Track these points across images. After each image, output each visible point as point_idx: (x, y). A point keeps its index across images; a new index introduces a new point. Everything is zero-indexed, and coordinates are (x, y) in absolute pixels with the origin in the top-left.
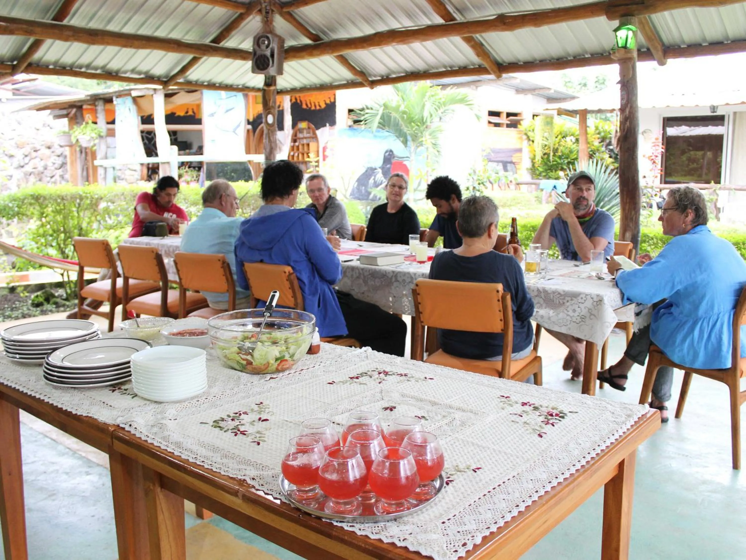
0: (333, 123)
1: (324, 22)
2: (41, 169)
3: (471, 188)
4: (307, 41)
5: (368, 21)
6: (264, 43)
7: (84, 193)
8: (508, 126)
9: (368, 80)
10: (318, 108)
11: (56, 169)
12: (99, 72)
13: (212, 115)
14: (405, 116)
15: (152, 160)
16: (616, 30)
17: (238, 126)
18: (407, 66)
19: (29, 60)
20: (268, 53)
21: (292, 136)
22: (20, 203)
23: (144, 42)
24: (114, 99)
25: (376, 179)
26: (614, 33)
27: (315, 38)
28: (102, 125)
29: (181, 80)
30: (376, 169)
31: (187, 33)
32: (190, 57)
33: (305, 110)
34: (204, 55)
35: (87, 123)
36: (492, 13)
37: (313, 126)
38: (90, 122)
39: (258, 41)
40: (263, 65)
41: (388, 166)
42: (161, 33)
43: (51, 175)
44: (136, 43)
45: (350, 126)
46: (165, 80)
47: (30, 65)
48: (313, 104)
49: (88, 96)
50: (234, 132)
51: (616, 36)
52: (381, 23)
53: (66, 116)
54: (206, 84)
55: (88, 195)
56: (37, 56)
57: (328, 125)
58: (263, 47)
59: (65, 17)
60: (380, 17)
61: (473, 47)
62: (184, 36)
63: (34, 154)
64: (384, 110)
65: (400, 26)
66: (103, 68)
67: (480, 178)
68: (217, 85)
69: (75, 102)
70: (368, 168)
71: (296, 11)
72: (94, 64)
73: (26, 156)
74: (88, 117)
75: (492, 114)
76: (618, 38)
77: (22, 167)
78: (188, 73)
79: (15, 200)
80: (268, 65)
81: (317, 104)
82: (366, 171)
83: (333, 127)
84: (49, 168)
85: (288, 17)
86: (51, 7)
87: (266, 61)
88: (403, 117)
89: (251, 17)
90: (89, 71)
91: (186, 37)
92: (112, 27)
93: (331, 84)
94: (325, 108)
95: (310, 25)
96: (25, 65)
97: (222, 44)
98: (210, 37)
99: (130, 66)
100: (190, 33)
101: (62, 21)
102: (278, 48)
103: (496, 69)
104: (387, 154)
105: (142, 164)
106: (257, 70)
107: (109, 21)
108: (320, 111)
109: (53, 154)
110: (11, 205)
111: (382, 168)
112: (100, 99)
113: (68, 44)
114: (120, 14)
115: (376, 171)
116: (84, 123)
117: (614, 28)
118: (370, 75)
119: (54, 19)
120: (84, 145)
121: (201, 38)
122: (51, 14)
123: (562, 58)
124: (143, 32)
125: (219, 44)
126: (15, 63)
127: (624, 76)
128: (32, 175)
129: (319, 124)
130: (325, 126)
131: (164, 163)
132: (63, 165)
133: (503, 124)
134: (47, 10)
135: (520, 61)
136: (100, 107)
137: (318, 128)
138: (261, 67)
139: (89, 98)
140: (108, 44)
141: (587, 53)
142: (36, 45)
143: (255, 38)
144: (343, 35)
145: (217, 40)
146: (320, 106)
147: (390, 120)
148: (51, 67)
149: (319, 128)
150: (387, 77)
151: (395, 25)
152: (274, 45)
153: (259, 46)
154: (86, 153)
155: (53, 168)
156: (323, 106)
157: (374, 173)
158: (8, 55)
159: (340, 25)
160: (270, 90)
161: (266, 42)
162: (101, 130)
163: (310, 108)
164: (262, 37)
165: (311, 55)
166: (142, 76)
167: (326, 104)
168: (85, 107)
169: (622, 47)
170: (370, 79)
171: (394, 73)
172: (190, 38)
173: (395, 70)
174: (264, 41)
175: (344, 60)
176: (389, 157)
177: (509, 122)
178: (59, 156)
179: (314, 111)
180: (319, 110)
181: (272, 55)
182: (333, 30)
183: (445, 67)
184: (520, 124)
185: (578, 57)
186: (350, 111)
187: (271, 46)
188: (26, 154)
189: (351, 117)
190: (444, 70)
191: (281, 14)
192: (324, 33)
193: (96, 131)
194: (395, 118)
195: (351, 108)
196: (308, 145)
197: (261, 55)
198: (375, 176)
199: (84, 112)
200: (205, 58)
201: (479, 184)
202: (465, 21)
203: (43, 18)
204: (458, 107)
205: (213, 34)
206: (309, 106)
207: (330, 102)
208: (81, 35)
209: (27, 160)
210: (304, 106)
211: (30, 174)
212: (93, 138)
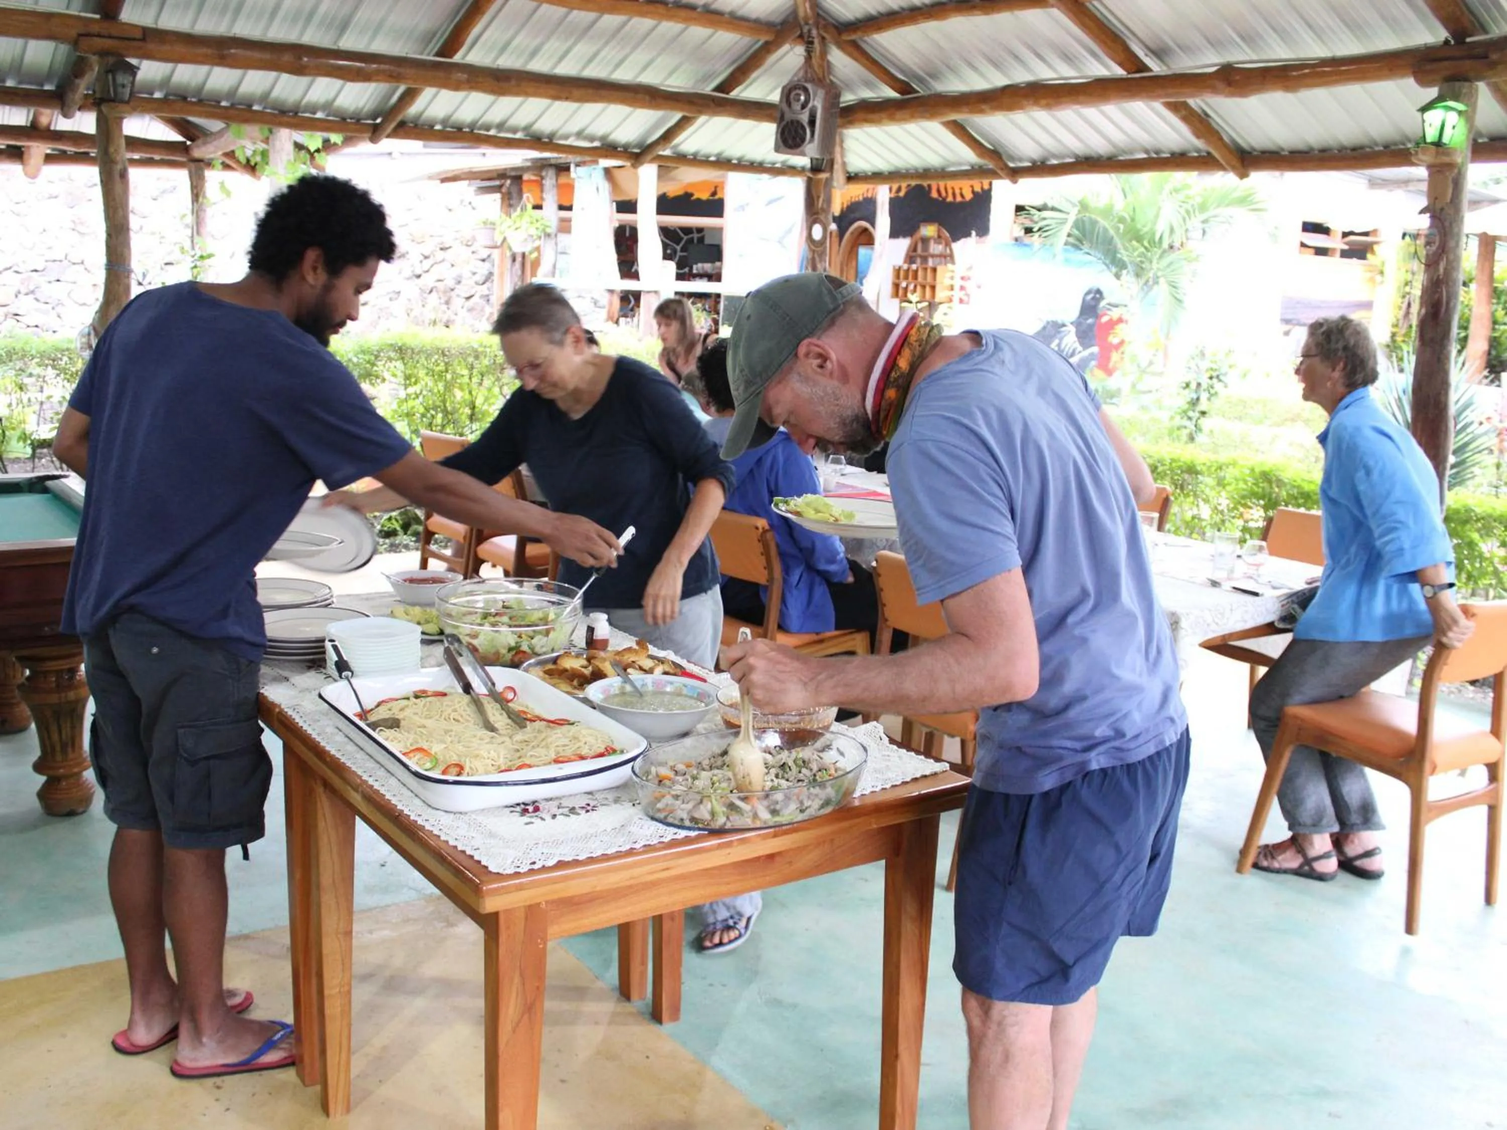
0: (983, 231)
1: (917, 60)
2: (451, 283)
3: (1193, 386)
4: (890, 93)
5: (996, 65)
6: (799, 100)
7: (481, 345)
8: (1345, 254)
9: (1006, 166)
10: (959, 199)
11: (477, 283)
12: (519, 135)
13: (742, 208)
14: (1121, 226)
15: (630, 285)
16: (1424, 109)
17: (789, 231)
18: (1077, 147)
19: (399, 118)
20: (804, 118)
21: (908, 251)
22: (373, 358)
23: (590, 91)
24: (572, 167)
25: (1063, 346)
26: (1419, 114)
27: (904, 88)
28: (550, 213)
29: (667, 152)
30: (1064, 325)
31: (670, 74)
32: (677, 116)
33: (936, 200)
34: (701, 113)
35: (523, 209)
36: (1209, 62)
37: (948, 235)
38: (529, 206)
39: (788, 93)
40: (794, 138)
41: (1090, 321)
42: (624, 75)
43: (468, 295)
44: (576, 93)
45: (1016, 240)
46: (637, 151)
47: (402, 124)
48: (950, 192)
49: (527, 160)
50: (780, 242)
51: (1423, 121)
52: (1020, 68)
53: (498, 189)
54: (712, 159)
55: (488, 350)
56: (413, 110)
57: (974, 233)
58: (797, 107)
59: (456, 51)
60: (1016, 57)
61: (1185, 119)
62: (666, 79)
63: (440, 255)
64: (1079, 212)
65: (1054, 76)
66: (526, 129)
67: (1214, 367)
68: (735, 162)
69: (506, 169)
70: (1048, 323)
71: (866, 38)
72: (512, 122)
73: (426, 257)
74: (528, 198)
75: (1311, 228)
76: (1426, 125)
77: (419, 276)
78: (676, 141)
79: (363, 352)
80: (803, 140)
81: (957, 192)
82: (1044, 328)
83: (983, 239)
84: (464, 282)
85: (851, 49)
86: (434, 35)
87: (801, 132)
88: (1118, 229)
89: (786, 47)
90: (502, 135)
91: (667, 83)
92: (538, 66)
93: (943, 169)
94: (972, 200)
95: (894, 64)
96: (393, 125)
97: (735, 94)
98: (712, 81)
99: (573, 127)
100: (675, 76)
101: (451, 57)
102: (825, 109)
103: (1235, 162)
104: (1089, 297)
105: (611, 292)
106: (782, 147)
107: (534, 54)
108: (964, 205)
109: (475, 256)
110: (355, 360)
111: (1077, 324)
112: (551, 165)
113: (460, 95)
114: (552, 41)
115: (1064, 329)
116: (519, 209)
117: (1419, 107)
118: (1012, 159)
119: (438, 54)
120: (518, 249)
121: (698, 81)
122: (436, 45)
123: (1362, 148)
124: (592, 72)
125: (728, 93)
126: (379, 121)
127: (1436, 198)
128: (434, 293)
129: (958, 231)
130: (969, 235)
131: (649, 292)
132: (489, 277)
133: (1334, 250)
134: (428, 37)
135: (1283, 149)
136: (550, 180)
137: (956, 238)
138: (790, 142)
139: (529, 164)
140: (527, 94)
141: (1410, 141)
142: (410, 95)
143: (784, 88)
144: (954, 85)
145: (725, 86)
146: (962, 196)
147: (1092, 233)
148: (438, 127)
149: (958, 239)
150: (1043, 163)
151: (1045, 74)
152: (818, 103)
153: (789, 104)
154: (523, 265)
155: (471, 282)
156: (969, 196)
157: (1059, 332)
158: (366, 109)
159: (948, 67)
160: (820, 180)
161: (802, 98)
162: (548, 224)
163: (944, 199)
164: (795, 87)
165: (892, 118)
166: (596, 144)
167: (973, 192)
168: (526, 177)
169: (1433, 144)
170: (1011, 165)
171: (1055, 156)
172: (678, 83)
173: (1056, 152)
174: (799, 95)
175: (959, 130)
176: (1093, 303)
177: (1346, 247)
178: (483, 260)
179: (951, 203)
180: (961, 203)
181: (812, 123)
182: (934, 76)
183: (1147, 151)
184: (1373, 252)
185: (1393, 147)
186: (1019, 209)
187: (810, 105)
188: (426, 254)
189: (1021, 219)
190: (1145, 156)
191: (841, 46)
192: (921, 80)
193: (538, 225)
194: (1106, 230)
195: (1021, 203)
196: (934, 270)
197: (792, 122)
198: (1061, 339)
199: (525, 188)
200: (702, 119)
201: (1211, 378)
202: (1169, 73)
203: (422, 53)
204: (1239, 212)
205: (720, 74)
206: (944, 194)
207: (982, 188)
208: (480, 80)
209: (427, 264)
210: (934, 195)
211: (431, 291)
212: (532, 236)
